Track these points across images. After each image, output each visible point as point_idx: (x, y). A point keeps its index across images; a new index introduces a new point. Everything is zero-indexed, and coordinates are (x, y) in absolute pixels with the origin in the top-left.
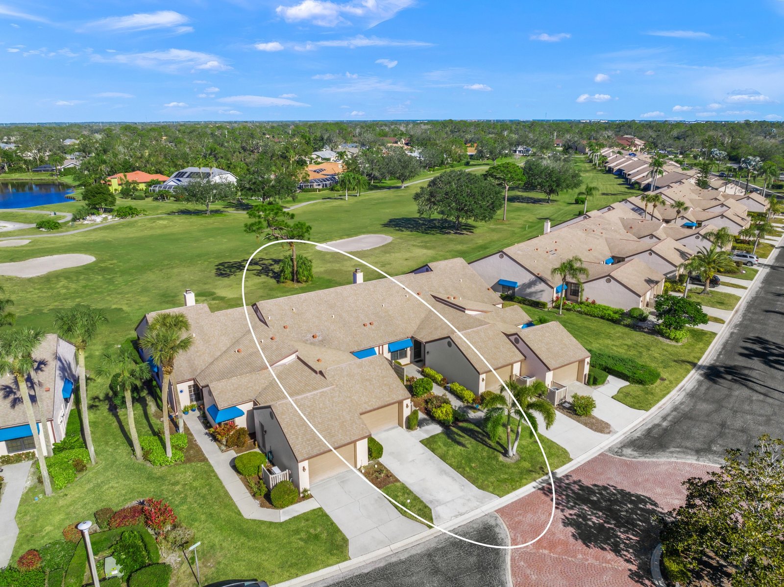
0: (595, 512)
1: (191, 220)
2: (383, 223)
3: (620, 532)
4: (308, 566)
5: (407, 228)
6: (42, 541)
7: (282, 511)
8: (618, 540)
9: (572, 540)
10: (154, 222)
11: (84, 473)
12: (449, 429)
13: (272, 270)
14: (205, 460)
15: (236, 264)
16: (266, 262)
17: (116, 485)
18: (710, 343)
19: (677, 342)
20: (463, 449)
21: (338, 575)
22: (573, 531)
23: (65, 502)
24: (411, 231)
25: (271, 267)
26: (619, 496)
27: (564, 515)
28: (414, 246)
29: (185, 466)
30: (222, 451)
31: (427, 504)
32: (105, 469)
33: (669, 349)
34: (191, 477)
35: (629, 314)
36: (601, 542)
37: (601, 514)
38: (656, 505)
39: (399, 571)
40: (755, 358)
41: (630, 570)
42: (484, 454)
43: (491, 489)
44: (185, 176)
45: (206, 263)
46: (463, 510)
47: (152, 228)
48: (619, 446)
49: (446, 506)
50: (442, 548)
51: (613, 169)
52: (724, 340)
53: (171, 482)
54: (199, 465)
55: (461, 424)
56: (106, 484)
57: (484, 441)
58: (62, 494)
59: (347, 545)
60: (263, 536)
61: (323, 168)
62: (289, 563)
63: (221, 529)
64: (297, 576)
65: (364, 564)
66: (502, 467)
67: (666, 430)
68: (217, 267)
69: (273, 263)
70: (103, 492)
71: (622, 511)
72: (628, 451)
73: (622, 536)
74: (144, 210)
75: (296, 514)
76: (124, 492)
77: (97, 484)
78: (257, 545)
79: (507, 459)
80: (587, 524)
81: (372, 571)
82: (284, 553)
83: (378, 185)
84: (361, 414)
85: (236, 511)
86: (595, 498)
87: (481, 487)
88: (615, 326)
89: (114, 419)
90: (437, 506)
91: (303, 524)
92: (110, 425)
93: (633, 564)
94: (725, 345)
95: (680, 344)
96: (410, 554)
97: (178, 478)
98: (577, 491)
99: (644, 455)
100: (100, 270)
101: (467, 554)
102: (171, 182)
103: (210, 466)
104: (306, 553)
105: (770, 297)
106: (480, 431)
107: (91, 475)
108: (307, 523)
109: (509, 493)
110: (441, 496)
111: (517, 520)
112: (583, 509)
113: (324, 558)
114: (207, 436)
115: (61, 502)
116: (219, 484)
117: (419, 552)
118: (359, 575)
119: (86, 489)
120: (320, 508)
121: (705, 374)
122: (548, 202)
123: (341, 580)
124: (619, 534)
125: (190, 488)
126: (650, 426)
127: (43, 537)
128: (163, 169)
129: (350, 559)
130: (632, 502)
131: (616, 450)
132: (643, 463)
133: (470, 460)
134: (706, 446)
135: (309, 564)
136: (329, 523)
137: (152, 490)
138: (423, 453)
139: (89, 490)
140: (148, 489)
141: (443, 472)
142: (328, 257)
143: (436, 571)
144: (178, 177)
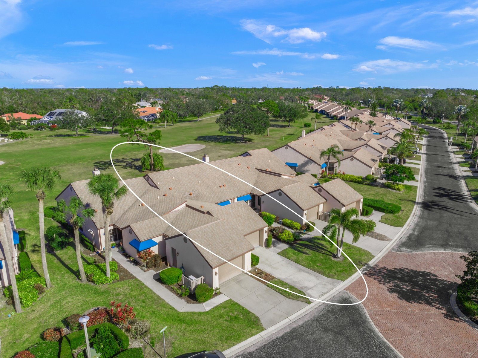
0: (404, 283)
1: (66, 139)
2: (195, 139)
3: (425, 293)
4: (239, 337)
5: (212, 141)
6: (24, 345)
7: (204, 304)
8: (426, 297)
9: (399, 300)
10: (41, 141)
11: (43, 295)
12: (293, 245)
13: (133, 165)
14: (134, 277)
15: (107, 162)
16: (128, 160)
17: (71, 300)
18: (417, 191)
19: (399, 191)
20: (307, 255)
21: (262, 340)
22: (397, 295)
23: (34, 316)
24: (215, 142)
25: (133, 163)
26: (412, 273)
27: (387, 287)
28: (220, 149)
29: (120, 282)
30: (145, 271)
31: (300, 290)
32: (59, 291)
33: (397, 195)
34: (128, 290)
35: (366, 178)
36: (418, 300)
37: (407, 284)
38: (435, 276)
39: (302, 332)
40: (445, 197)
41: (443, 313)
42: (321, 257)
43: (336, 277)
44: (55, 115)
45: (86, 163)
46: (325, 290)
47: (39, 144)
48: (397, 247)
49: (313, 289)
50: (323, 315)
51: (318, 110)
52: (422, 190)
53: (114, 294)
54: (131, 281)
55: (298, 242)
56: (63, 300)
57: (318, 250)
58: (30, 310)
59: (259, 321)
60: (198, 322)
61: (146, 110)
62: (225, 337)
63: (165, 320)
64: (234, 345)
65: (276, 331)
66: (336, 264)
67: (418, 236)
68: (94, 165)
69: (133, 161)
70: (63, 306)
71: (419, 281)
72: (404, 249)
73: (427, 295)
74: (31, 135)
75: (215, 305)
76: (79, 304)
77: (56, 300)
78: (196, 328)
79: (337, 259)
80: (403, 291)
81: (284, 334)
82: (218, 331)
83: (182, 120)
84: (245, 236)
85: (171, 308)
86: (399, 276)
87: (329, 276)
88: (361, 185)
89: (54, 258)
90: (307, 290)
91: (223, 311)
92: (52, 261)
93: (442, 310)
94: (425, 192)
95: (401, 192)
96: (304, 321)
97: (118, 291)
98: (387, 273)
99: (414, 250)
100: (10, 169)
101: (341, 316)
102: (46, 119)
103: (140, 281)
104: (234, 329)
105: (434, 168)
106: (312, 244)
107: (50, 295)
108: (225, 310)
109: (347, 278)
110: (306, 284)
111: (360, 293)
112: (396, 282)
113: (248, 331)
114: (129, 262)
115: (31, 316)
116: (151, 292)
117: (309, 319)
118: (277, 339)
119: (49, 305)
120: (231, 300)
121: (422, 206)
122: (289, 127)
123: (265, 343)
124: (425, 294)
125: (130, 297)
126: (408, 235)
127: (25, 342)
128: (37, 112)
129: (265, 329)
130: (421, 276)
131: (397, 249)
132: (416, 254)
133: (314, 262)
134: (445, 243)
135: (239, 336)
136: (241, 308)
137: (101, 300)
138: (283, 261)
139: (51, 305)
140: (98, 300)
141: (300, 270)
142: (169, 156)
143: (326, 330)
144: (50, 115)
